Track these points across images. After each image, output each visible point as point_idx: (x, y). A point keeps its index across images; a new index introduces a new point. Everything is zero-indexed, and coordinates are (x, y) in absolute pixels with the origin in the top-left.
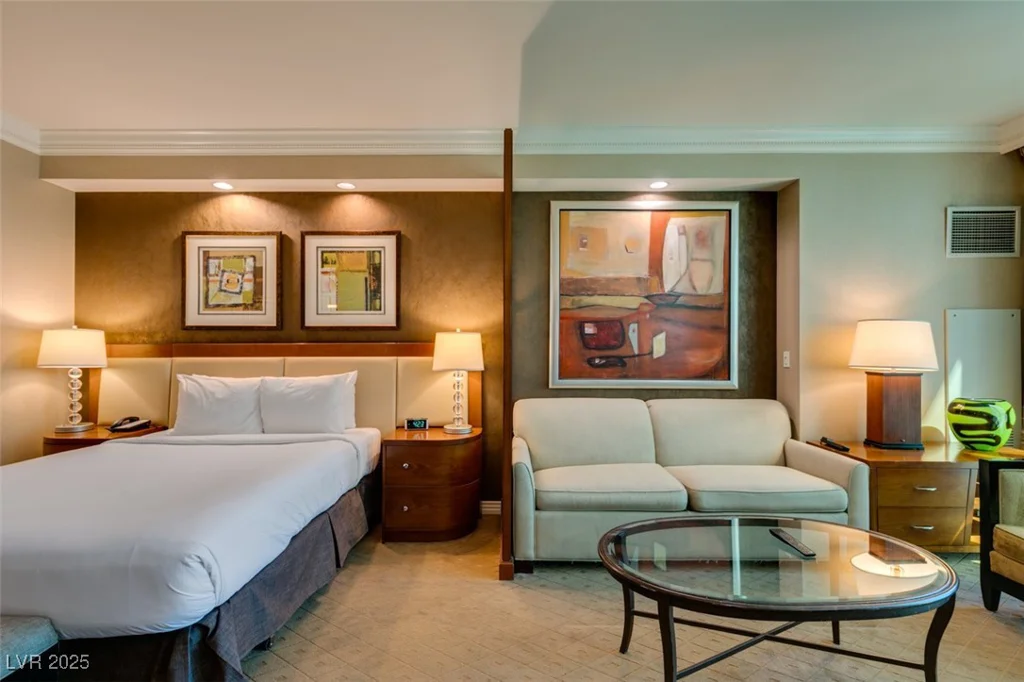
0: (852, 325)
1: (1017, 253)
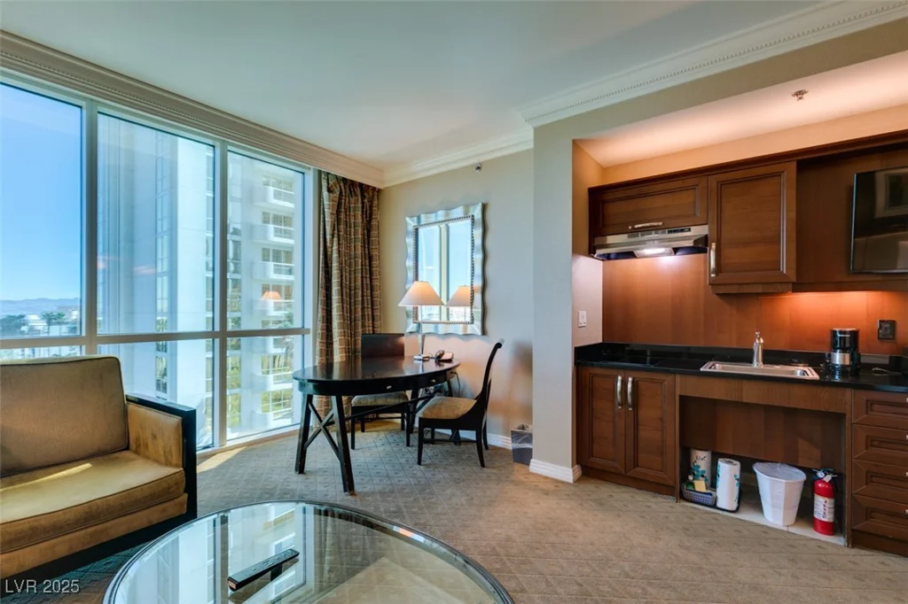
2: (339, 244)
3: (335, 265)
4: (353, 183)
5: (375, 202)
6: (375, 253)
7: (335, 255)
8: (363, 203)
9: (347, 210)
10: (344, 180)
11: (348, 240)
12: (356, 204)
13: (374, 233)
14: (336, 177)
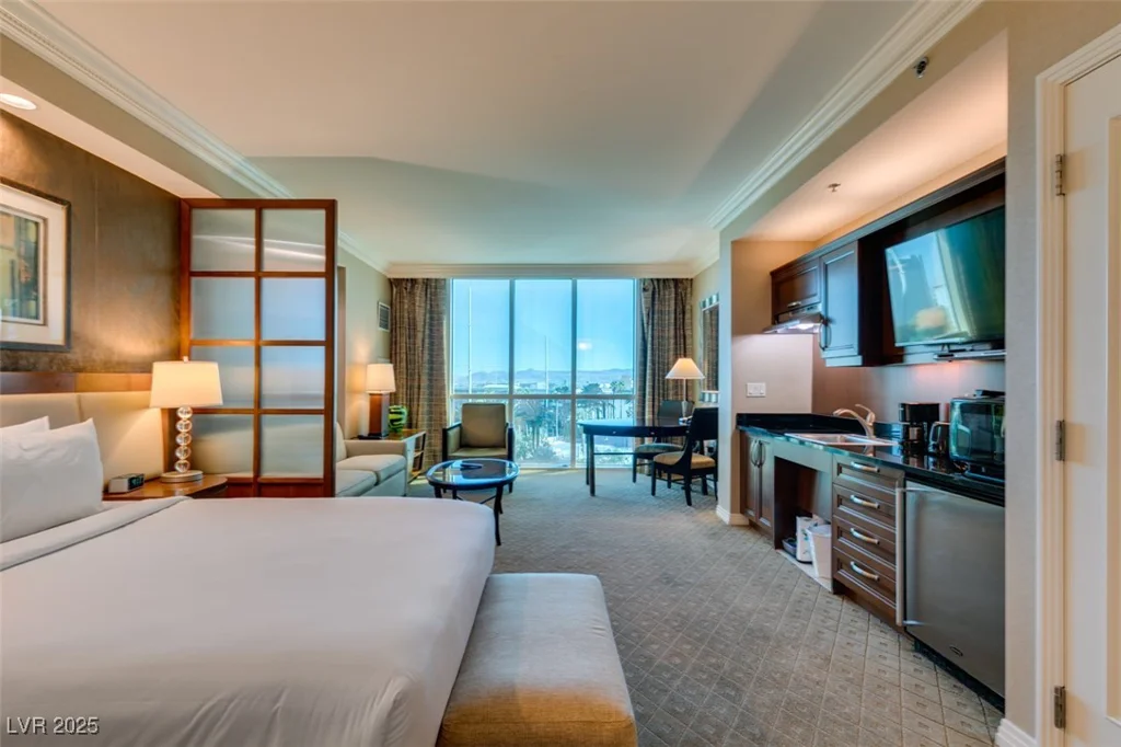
0: (365, 366)
1: (388, 331)
2: (653, 330)
3: (649, 346)
4: (665, 281)
5: (689, 289)
6: (688, 333)
7: (650, 339)
8: (676, 294)
9: (662, 302)
10: (658, 280)
11: (663, 326)
12: (670, 294)
13: (688, 316)
14: (652, 280)
